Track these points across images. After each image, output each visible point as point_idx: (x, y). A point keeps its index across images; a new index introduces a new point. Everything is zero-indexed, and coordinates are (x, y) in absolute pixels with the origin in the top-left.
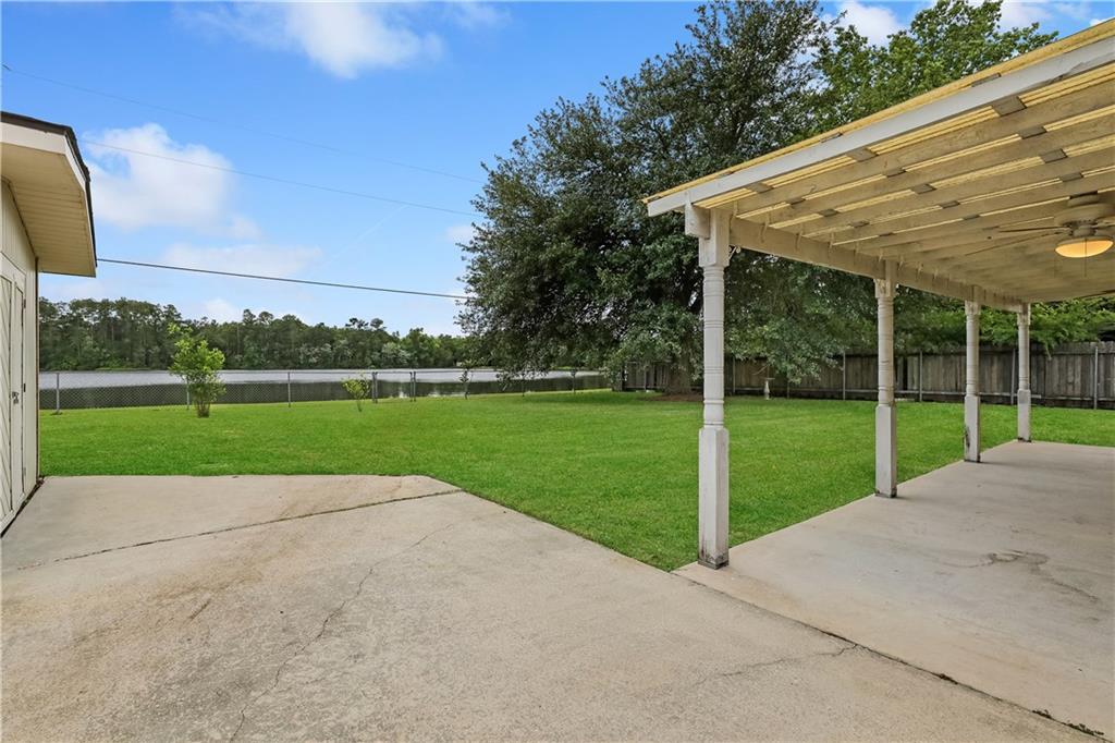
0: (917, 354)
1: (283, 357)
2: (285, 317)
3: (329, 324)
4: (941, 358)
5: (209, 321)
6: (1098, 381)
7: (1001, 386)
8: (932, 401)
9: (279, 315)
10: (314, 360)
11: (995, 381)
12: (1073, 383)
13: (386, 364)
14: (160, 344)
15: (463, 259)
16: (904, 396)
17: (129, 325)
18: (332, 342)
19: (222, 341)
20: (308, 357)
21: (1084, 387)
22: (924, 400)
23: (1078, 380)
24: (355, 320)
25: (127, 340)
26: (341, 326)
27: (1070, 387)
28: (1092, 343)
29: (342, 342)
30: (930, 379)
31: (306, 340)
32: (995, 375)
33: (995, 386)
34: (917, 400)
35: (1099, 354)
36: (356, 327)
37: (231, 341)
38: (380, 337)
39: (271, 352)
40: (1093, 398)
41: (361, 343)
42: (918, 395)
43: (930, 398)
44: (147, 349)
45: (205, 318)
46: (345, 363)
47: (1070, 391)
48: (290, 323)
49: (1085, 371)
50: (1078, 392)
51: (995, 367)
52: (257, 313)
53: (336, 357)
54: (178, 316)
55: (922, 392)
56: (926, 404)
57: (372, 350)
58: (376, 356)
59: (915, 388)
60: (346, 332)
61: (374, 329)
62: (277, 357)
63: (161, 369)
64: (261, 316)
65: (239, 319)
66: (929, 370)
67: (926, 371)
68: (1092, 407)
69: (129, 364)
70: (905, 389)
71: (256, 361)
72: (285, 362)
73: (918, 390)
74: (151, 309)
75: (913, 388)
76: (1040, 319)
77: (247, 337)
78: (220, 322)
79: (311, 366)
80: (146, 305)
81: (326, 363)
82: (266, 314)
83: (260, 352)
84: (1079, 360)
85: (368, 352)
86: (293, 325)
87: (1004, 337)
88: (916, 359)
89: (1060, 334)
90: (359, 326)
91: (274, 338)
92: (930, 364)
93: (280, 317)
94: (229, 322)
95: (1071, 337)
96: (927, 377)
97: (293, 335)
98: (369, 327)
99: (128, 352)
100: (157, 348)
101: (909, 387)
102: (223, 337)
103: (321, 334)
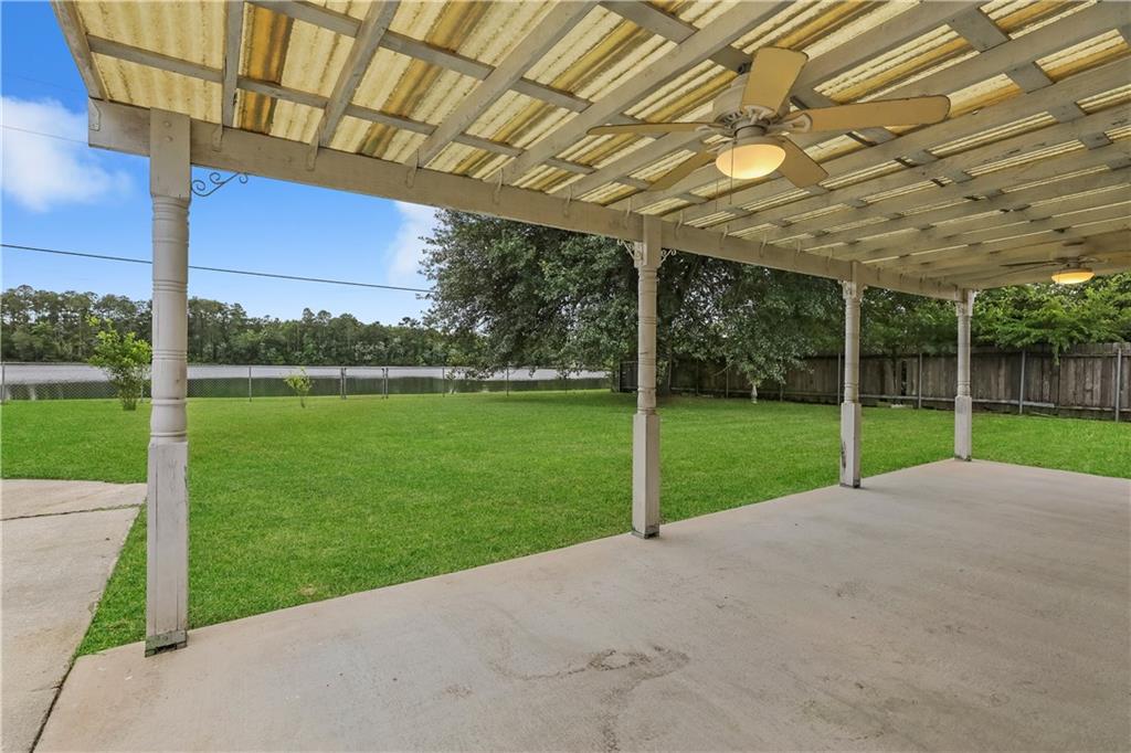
0: (917, 356)
1: (339, 354)
2: (343, 316)
3: (385, 324)
4: (943, 360)
5: (272, 319)
6: (1121, 389)
7: (1009, 393)
8: (932, 408)
9: (336, 314)
10: (369, 357)
11: (1002, 386)
12: (1091, 391)
13: (437, 362)
14: (227, 340)
15: (424, 252)
16: (902, 402)
17: (198, 322)
18: (386, 340)
19: (284, 338)
20: (364, 354)
21: (1104, 395)
22: (923, 407)
23: (1097, 387)
24: (408, 319)
25: (198, 337)
26: (395, 325)
27: (1088, 395)
28: (1115, 344)
29: (396, 340)
30: (930, 383)
31: (361, 338)
32: (1002, 380)
33: (1002, 393)
34: (916, 408)
35: (1122, 357)
36: (408, 325)
37: (291, 337)
38: (432, 336)
39: (328, 349)
40: (1114, 408)
41: (413, 341)
42: (917, 401)
43: (932, 404)
44: (215, 345)
45: (268, 316)
46: (397, 361)
47: (1088, 400)
48: (347, 321)
49: (1105, 377)
50: (1096, 401)
51: (1002, 372)
52: (316, 312)
53: (389, 354)
54: (244, 314)
55: (921, 398)
56: (926, 411)
57: (424, 348)
58: (427, 355)
59: (914, 393)
60: (399, 331)
61: (426, 328)
62: (334, 354)
63: (227, 364)
64: (319, 314)
65: (299, 317)
66: (930, 373)
67: (926, 375)
68: (1113, 419)
69: (199, 359)
70: (904, 394)
71: (314, 358)
72: (341, 359)
73: (917, 395)
74: (220, 308)
75: (912, 394)
76: (1055, 315)
77: (306, 334)
78: (283, 320)
79: (367, 363)
80: (215, 303)
81: (381, 360)
82: (324, 312)
83: (318, 349)
84: (1099, 363)
85: (420, 350)
86: (350, 323)
87: (1008, 338)
88: (915, 360)
89: (1075, 333)
90: (412, 325)
91: (331, 336)
92: (930, 366)
93: (338, 316)
94: (290, 320)
95: (1089, 336)
96: (927, 380)
97: (350, 333)
98: (421, 326)
99: (198, 349)
100: (224, 345)
101: (908, 392)
102: (285, 335)
103: (375, 333)
